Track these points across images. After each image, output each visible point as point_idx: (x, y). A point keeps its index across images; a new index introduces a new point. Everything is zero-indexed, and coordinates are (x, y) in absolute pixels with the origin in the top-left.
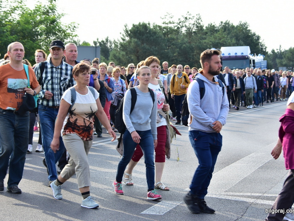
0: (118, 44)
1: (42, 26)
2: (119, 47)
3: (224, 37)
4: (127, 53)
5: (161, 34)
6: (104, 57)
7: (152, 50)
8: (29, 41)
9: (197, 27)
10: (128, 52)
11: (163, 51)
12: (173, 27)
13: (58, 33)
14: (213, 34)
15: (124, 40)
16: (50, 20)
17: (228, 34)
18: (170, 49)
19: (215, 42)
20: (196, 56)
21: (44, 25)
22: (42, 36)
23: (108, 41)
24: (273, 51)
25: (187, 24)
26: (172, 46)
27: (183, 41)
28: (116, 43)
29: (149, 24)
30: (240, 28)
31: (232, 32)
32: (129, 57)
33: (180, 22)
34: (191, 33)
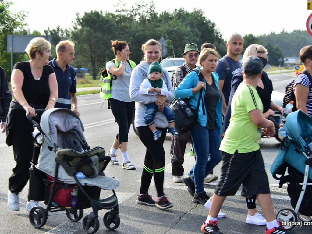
0: (70, 33)
2: (71, 36)
3: (178, 25)
4: (79, 42)
5: (114, 22)
7: (105, 38)
9: (151, 14)
10: (81, 41)
12: (126, 14)
13: (7, 22)
14: (167, 22)
15: (76, 29)
17: (183, 21)
18: (124, 37)
19: (169, 30)
23: (60, 30)
25: (141, 12)
26: (125, 34)
27: (136, 29)
28: (67, 32)
29: (101, 12)
30: (195, 15)
31: (187, 19)
32: (81, 47)
33: (133, 10)
34: (145, 21)
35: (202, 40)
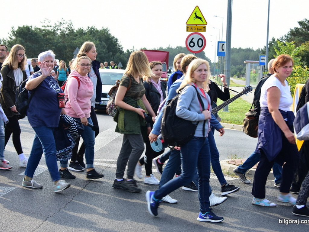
0: (7, 42)
5: (40, 35)
7: (33, 47)
9: (69, 30)
11: (43, 48)
12: (50, 29)
14: (82, 36)
15: (11, 39)
17: (94, 36)
18: (48, 47)
20: (68, 53)
24: (128, 51)
25: (62, 28)
26: (49, 44)
27: (58, 41)
28: (4, 41)
29: (31, 27)
30: (103, 32)
31: (97, 35)
33: (56, 26)
34: (65, 35)
35: (107, 51)
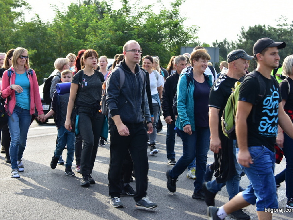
1: (166, 29)
6: (222, 57)
8: (155, 42)
13: (180, 36)
16: (173, 23)
21: (168, 28)
22: (166, 38)
23: (227, 42)
